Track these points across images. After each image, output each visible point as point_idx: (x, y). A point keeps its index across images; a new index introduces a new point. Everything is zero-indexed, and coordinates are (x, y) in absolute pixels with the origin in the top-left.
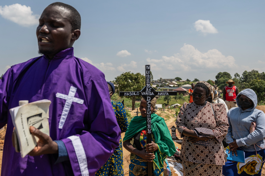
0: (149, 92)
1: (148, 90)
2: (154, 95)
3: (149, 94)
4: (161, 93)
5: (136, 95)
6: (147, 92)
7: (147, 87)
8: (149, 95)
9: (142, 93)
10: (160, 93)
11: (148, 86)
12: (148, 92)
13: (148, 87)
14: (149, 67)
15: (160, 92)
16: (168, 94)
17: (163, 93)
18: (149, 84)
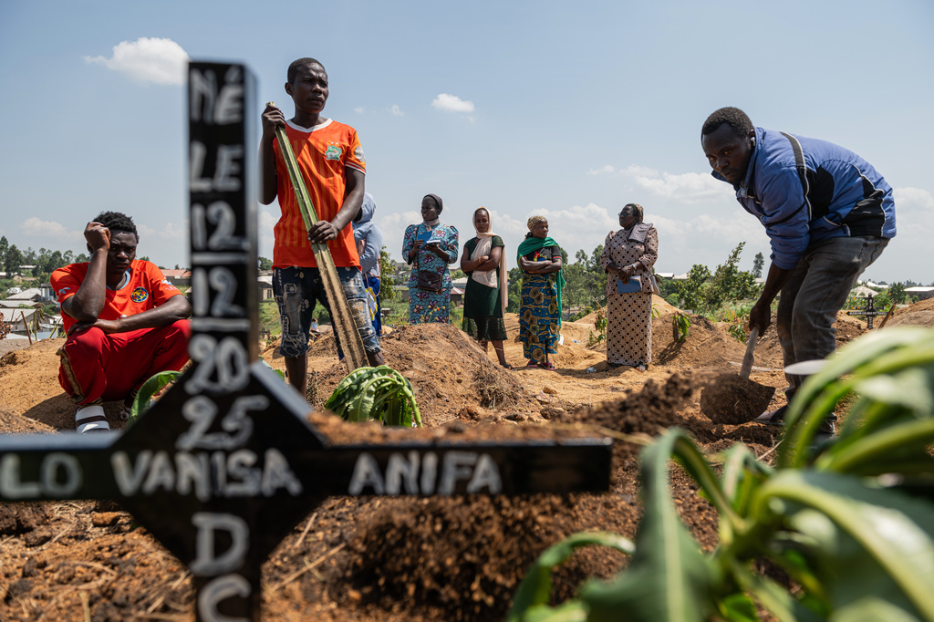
0: (227, 453)
1: (215, 427)
2: (295, 487)
3: (231, 479)
4: (396, 466)
5: (32, 489)
6: (195, 452)
7: (200, 380)
8: (233, 489)
9: (120, 460)
10: (383, 468)
11: (204, 371)
12: (210, 452)
13: (214, 376)
14: (230, 92)
15: (382, 455)
16: (494, 482)
17: (430, 461)
18: (230, 345)
